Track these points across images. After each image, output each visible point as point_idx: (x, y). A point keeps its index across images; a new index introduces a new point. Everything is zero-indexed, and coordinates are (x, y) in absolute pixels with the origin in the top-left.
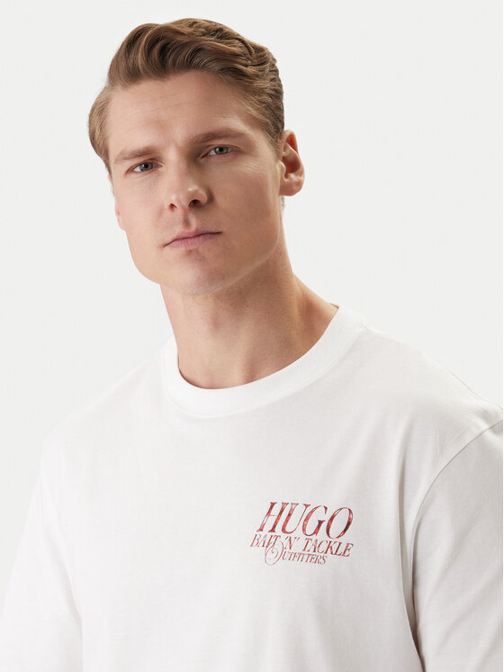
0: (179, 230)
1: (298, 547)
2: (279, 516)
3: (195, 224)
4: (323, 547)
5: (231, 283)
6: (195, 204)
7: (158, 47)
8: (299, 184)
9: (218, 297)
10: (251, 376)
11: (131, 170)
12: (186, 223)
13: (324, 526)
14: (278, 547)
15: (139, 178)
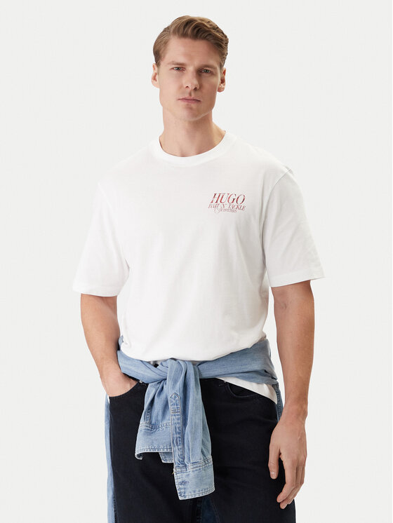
0: (187, 96)
1: (227, 207)
2: (218, 198)
3: (193, 96)
4: (236, 207)
5: (197, 119)
6: (195, 89)
7: (197, 29)
8: (224, 89)
9: (190, 122)
10: (200, 152)
11: (173, 68)
12: (190, 94)
13: (235, 200)
14: (219, 207)
15: (175, 72)
